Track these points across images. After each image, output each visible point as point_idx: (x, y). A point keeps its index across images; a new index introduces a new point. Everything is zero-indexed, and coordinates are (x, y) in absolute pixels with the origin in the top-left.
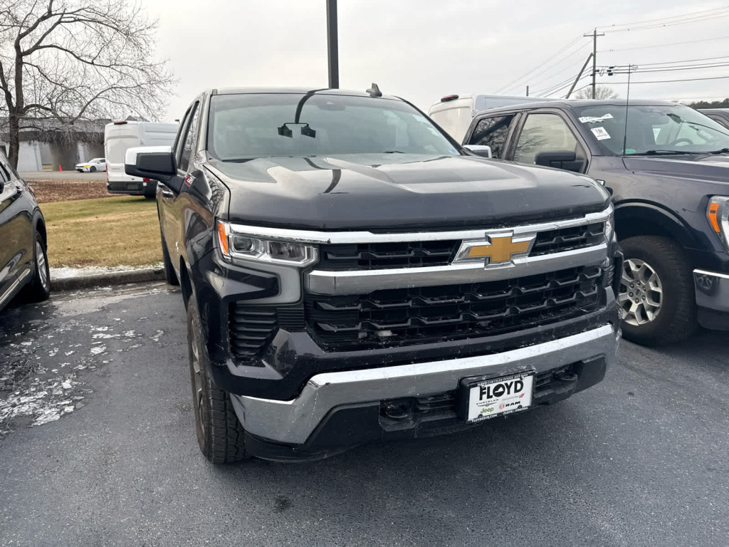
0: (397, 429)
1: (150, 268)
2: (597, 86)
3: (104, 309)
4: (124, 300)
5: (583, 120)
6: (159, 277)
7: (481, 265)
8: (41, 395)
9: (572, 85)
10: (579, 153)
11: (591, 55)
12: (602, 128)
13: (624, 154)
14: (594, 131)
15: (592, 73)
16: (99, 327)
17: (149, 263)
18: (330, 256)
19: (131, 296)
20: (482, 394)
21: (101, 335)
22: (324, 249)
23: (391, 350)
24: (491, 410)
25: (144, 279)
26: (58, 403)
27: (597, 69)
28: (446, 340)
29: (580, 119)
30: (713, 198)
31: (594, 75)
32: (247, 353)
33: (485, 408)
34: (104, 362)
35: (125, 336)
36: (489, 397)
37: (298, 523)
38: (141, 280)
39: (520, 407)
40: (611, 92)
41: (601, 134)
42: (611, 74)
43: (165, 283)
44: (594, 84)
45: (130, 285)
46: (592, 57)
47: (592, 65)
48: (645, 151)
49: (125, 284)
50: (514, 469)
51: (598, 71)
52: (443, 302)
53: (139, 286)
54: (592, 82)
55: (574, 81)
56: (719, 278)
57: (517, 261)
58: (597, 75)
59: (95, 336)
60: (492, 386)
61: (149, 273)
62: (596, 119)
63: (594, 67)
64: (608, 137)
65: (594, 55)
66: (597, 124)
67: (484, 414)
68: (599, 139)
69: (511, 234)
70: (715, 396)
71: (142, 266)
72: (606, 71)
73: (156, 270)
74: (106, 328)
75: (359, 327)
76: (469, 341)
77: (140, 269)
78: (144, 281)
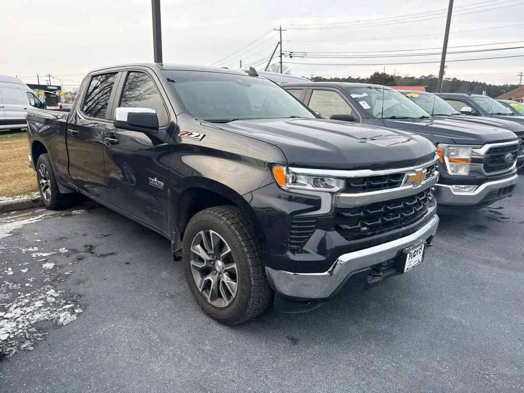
0: (374, 281)
1: (25, 198)
2: (283, 64)
3: (15, 233)
4: (25, 225)
5: (354, 96)
6: (37, 205)
7: (411, 186)
8: (39, 304)
9: (268, 62)
10: (355, 116)
11: (279, 43)
12: (364, 102)
13: (382, 118)
14: (361, 103)
15: (279, 55)
16: (28, 247)
17: (24, 194)
18: (353, 185)
19: (26, 222)
20: (410, 256)
21: (39, 254)
22: (348, 180)
23: (376, 237)
24: (411, 265)
25: (24, 207)
26: (63, 308)
27: (283, 52)
28: (395, 229)
29: (351, 95)
30: (439, 145)
31: (281, 56)
32: (295, 246)
33: (410, 264)
34: (66, 273)
35: (61, 253)
36: (412, 258)
37: (312, 348)
38: (21, 208)
39: (419, 262)
40: (286, 68)
41: (365, 105)
42: (291, 57)
43: (44, 210)
44: (281, 63)
45: (13, 212)
46: (279, 45)
47: (280, 50)
48: (390, 116)
49: (8, 212)
50: (394, 299)
51: (284, 54)
52: (395, 207)
53: (25, 213)
54: (280, 61)
55: (269, 59)
56: (441, 187)
57: (422, 183)
58: (283, 57)
59: (34, 255)
60: (413, 252)
61: (27, 202)
62: (360, 96)
63: (281, 51)
64: (369, 107)
65: (280, 43)
66: (362, 99)
67: (409, 267)
68: (365, 108)
69: (422, 169)
70: (450, 249)
71: (18, 197)
72: (288, 55)
73: (33, 199)
74: (36, 249)
75: (359, 225)
76: (404, 229)
77: (18, 199)
78: (24, 209)
